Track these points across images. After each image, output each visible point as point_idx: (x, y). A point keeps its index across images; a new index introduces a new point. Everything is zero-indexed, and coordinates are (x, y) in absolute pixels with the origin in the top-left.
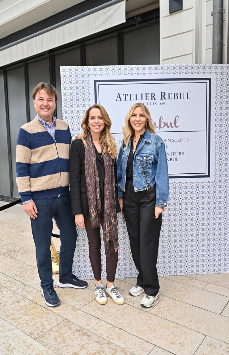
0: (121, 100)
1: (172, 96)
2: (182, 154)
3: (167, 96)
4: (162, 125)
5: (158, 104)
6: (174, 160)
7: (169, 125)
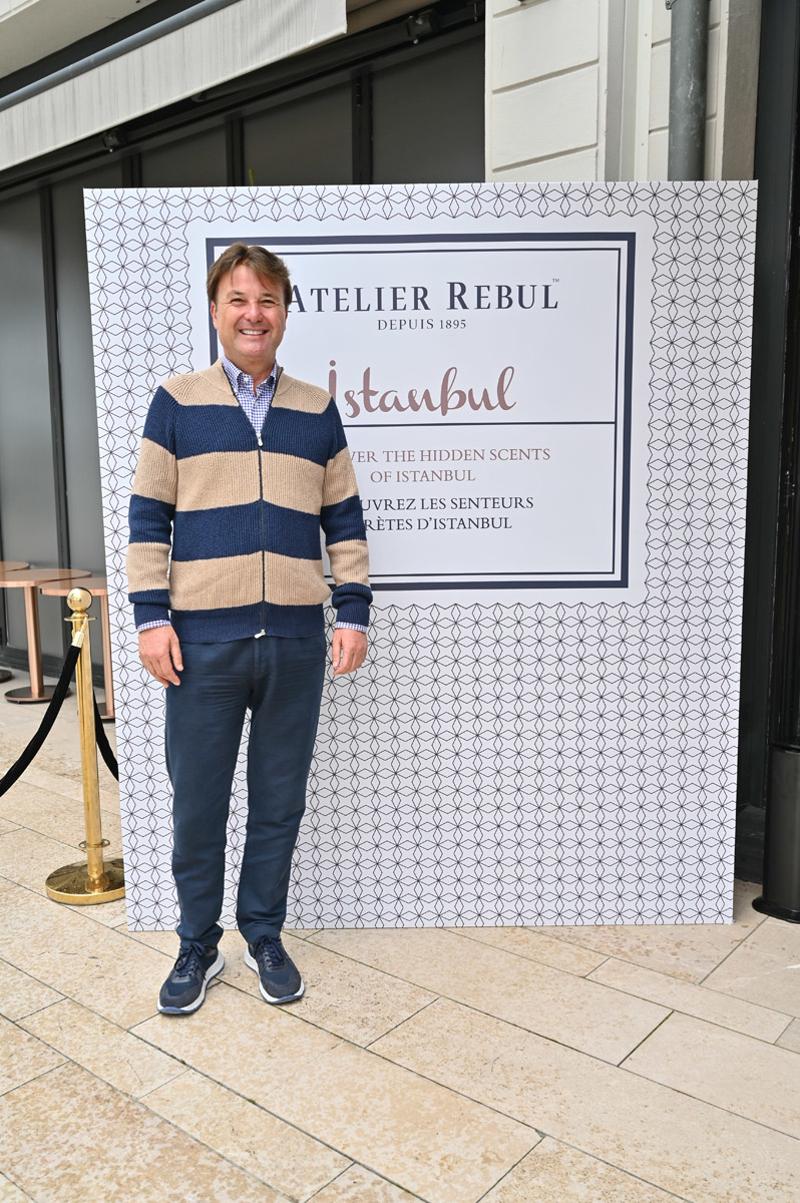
0: (302, 309)
1: (492, 297)
2: (524, 503)
3: (470, 297)
4: (454, 400)
5: (437, 325)
6: (497, 524)
7: (478, 399)
